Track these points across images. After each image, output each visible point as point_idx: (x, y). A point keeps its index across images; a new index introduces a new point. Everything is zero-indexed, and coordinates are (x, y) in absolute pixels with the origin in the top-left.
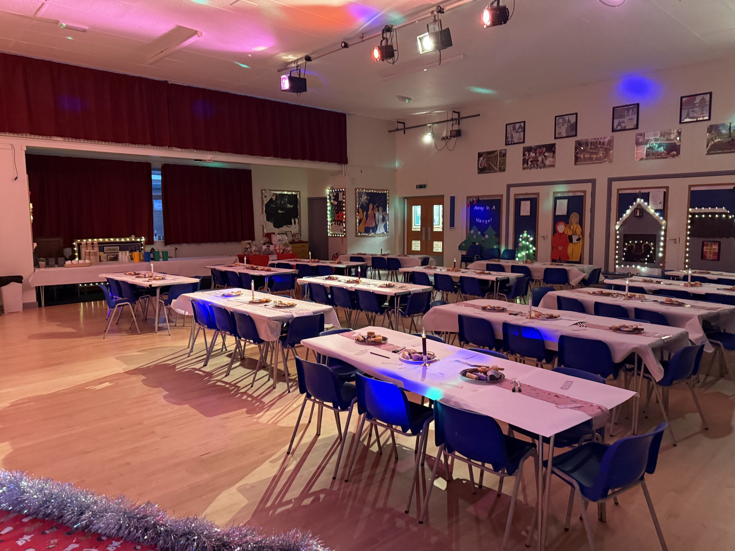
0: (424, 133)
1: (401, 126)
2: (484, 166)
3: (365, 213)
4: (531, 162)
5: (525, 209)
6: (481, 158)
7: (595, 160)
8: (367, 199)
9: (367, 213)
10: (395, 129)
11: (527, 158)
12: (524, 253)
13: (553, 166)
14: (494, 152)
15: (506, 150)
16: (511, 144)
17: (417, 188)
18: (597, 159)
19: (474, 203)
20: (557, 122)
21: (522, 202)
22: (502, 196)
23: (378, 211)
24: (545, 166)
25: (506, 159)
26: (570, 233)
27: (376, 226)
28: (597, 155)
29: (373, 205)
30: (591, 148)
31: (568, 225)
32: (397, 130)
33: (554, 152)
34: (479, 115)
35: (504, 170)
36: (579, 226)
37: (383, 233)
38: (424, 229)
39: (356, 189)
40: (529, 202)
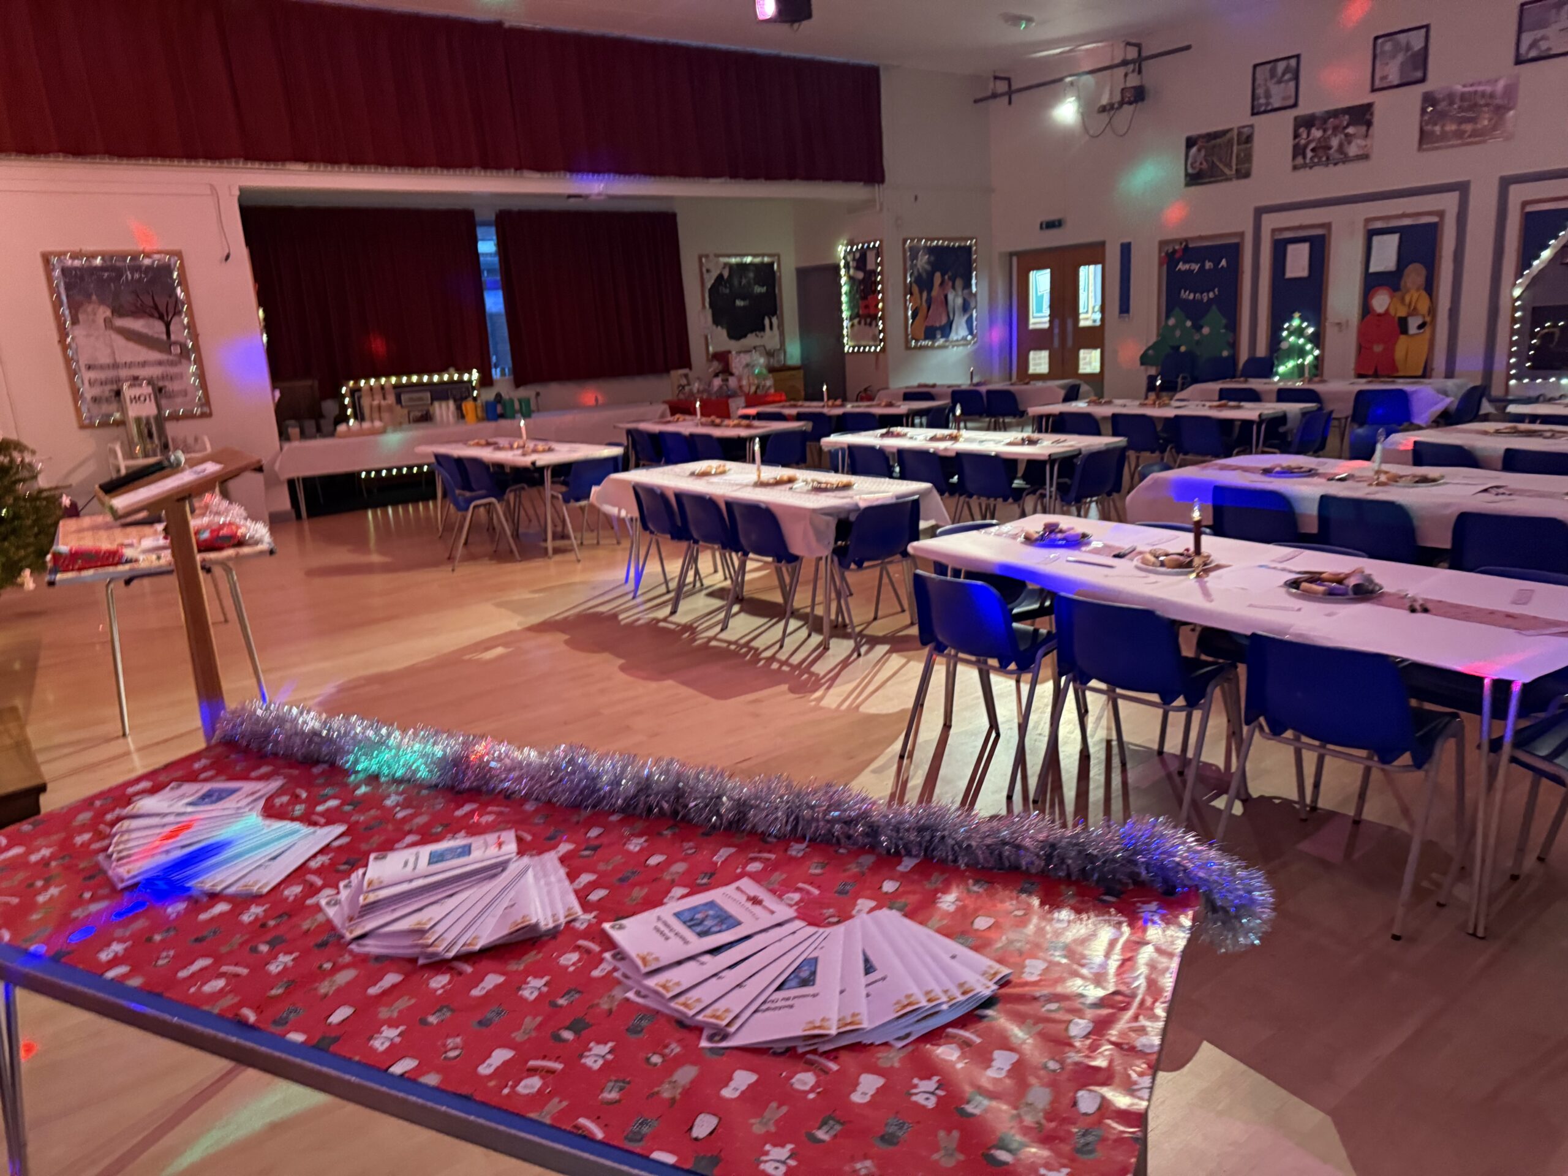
0: (1056, 98)
1: (1002, 87)
2: (1201, 170)
3: (925, 295)
4: (1313, 150)
5: (1298, 263)
6: (1194, 150)
7: (1470, 136)
8: (929, 262)
9: (930, 291)
10: (989, 93)
11: (1303, 142)
12: (1291, 364)
13: (1365, 157)
14: (1224, 133)
15: (1252, 126)
16: (1265, 112)
17: (1041, 227)
18: (1474, 134)
19: (1177, 256)
20: (1378, 51)
21: (1291, 248)
22: (1242, 235)
23: (953, 287)
24: (1346, 159)
25: (1251, 148)
26: (1402, 312)
27: (950, 324)
28: (1476, 123)
29: (943, 276)
30: (1460, 107)
31: (1398, 294)
32: (994, 96)
33: (1369, 124)
34: (1188, 48)
35: (1247, 175)
36: (1424, 294)
37: (964, 339)
38: (1057, 322)
39: (905, 241)
40: (1305, 248)
